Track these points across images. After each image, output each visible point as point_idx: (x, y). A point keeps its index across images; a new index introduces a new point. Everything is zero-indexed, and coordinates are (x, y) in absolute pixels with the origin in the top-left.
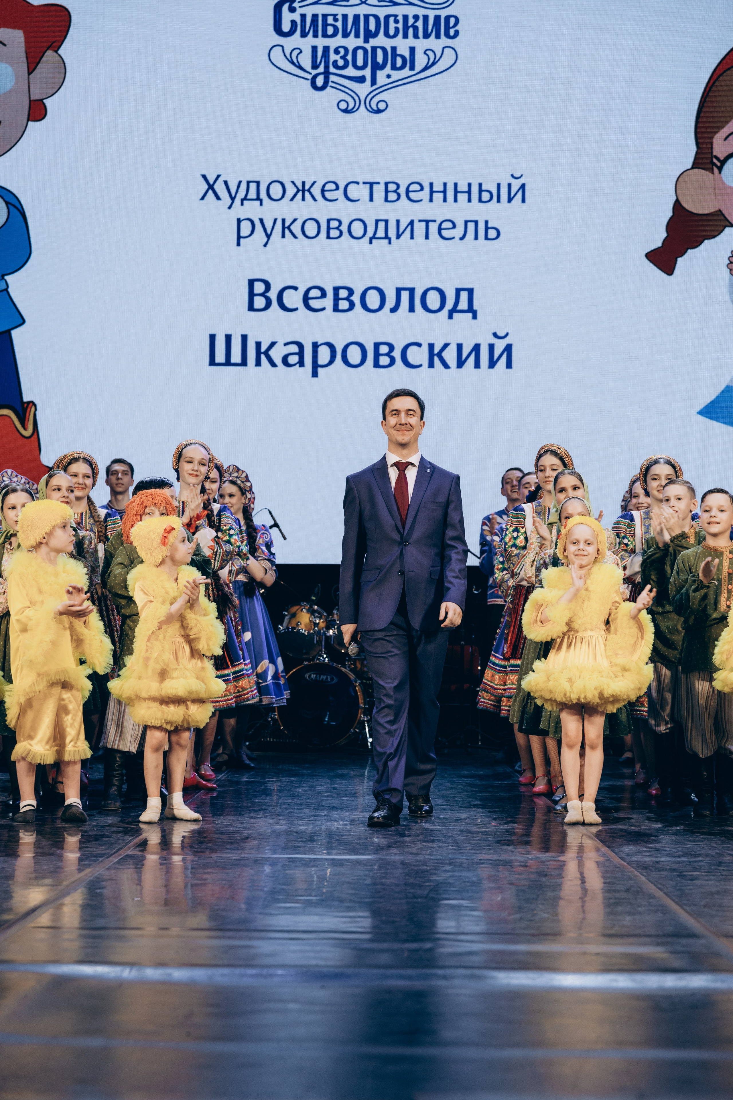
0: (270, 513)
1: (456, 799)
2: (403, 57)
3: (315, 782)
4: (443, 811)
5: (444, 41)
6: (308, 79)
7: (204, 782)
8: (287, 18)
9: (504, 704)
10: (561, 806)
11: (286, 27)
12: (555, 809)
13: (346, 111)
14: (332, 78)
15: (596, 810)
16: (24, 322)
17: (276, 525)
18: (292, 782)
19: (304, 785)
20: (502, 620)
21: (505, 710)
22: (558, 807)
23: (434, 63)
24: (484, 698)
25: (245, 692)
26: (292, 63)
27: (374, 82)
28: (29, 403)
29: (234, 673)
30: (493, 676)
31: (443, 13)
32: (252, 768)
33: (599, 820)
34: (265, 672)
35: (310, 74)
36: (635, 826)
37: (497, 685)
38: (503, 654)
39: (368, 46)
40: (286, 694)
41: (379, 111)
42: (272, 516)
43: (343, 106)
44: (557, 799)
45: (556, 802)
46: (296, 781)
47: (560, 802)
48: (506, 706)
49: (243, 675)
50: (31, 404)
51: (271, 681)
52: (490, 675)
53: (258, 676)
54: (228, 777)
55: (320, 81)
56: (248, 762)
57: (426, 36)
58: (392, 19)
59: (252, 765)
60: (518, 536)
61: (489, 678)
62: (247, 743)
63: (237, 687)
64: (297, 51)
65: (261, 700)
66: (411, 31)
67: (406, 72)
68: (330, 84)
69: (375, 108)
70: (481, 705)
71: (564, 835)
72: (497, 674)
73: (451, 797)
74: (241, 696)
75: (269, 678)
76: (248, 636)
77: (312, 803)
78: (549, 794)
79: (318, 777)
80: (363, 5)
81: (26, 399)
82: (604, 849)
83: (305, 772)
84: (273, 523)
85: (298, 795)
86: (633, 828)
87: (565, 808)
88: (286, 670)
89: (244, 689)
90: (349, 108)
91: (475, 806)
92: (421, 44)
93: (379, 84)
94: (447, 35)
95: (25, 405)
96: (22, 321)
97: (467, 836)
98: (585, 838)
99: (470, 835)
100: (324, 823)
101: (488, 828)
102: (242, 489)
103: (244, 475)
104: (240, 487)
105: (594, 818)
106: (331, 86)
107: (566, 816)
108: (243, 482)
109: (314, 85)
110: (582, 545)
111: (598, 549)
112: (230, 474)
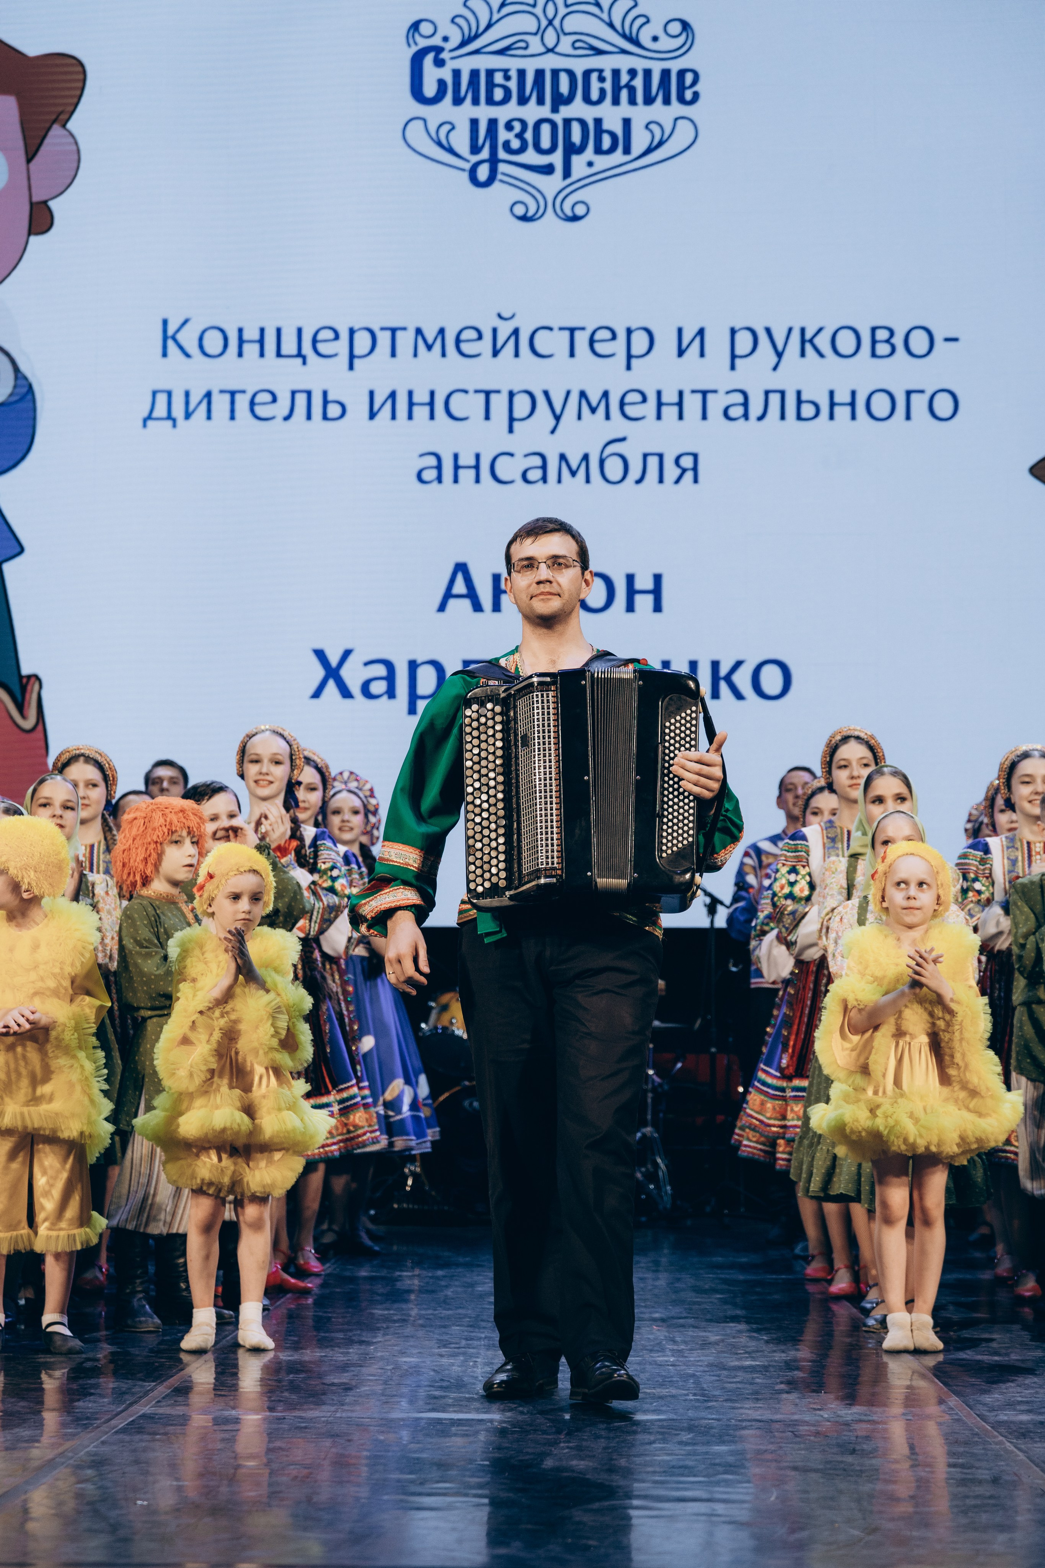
1: (703, 1306)
2: (613, 136)
3: (476, 1278)
4: (682, 1329)
5: (676, 108)
6: (464, 170)
7: (293, 1281)
8: (431, 75)
9: (781, 1149)
10: (876, 1320)
11: (430, 90)
12: (865, 1325)
13: (524, 218)
14: (502, 167)
15: (934, 1327)
16: (22, 550)
18: (438, 1278)
19: (457, 1283)
21: (783, 1159)
22: (871, 1322)
23: (661, 143)
24: (749, 1140)
25: (360, 1132)
26: (439, 144)
27: (567, 173)
28: (29, 677)
29: (341, 1102)
30: (763, 1103)
31: (675, 66)
32: (376, 1254)
33: (940, 1345)
34: (399, 1099)
35: (468, 161)
36: (999, 1354)
37: (770, 1118)
38: (780, 1069)
39: (558, 118)
40: (432, 1134)
41: (575, 218)
43: (520, 210)
44: (869, 1306)
45: (867, 1312)
46: (444, 1276)
47: (873, 1313)
48: (783, 1152)
49: (356, 1104)
50: (33, 680)
51: (409, 1113)
52: (758, 1102)
53: (385, 1106)
54: (335, 1269)
55: (483, 173)
57: (649, 100)
58: (594, 76)
59: (377, 1248)
60: (796, 881)
61: (756, 1108)
62: (372, 1212)
63: (346, 1125)
64: (448, 127)
65: (389, 1145)
66: (624, 94)
67: (618, 157)
68: (499, 177)
69: (569, 214)
70: (744, 1151)
71: (882, 1370)
72: (770, 1100)
73: (695, 1303)
74: (352, 1138)
75: (405, 1108)
76: (367, 1044)
77: (466, 1316)
78: (856, 1297)
79: (479, 1269)
80: (550, 55)
81: (25, 670)
83: (461, 1260)
85: (445, 1302)
86: (996, 1358)
87: (883, 1322)
88: (434, 1093)
89: (357, 1127)
90: (530, 214)
91: (735, 1319)
92: (640, 114)
93: (575, 176)
94: (681, 100)
95: (25, 680)
96: (19, 550)
97: (719, 1376)
98: (915, 1377)
99: (725, 1373)
100: (482, 1352)
101: (753, 1359)
102: (365, 806)
103: (368, 787)
104: (363, 802)
105: (932, 1341)
106: (501, 181)
107: (884, 1339)
108: (366, 797)
109: (473, 178)
110: (912, 890)
111: (939, 897)
112: (345, 782)
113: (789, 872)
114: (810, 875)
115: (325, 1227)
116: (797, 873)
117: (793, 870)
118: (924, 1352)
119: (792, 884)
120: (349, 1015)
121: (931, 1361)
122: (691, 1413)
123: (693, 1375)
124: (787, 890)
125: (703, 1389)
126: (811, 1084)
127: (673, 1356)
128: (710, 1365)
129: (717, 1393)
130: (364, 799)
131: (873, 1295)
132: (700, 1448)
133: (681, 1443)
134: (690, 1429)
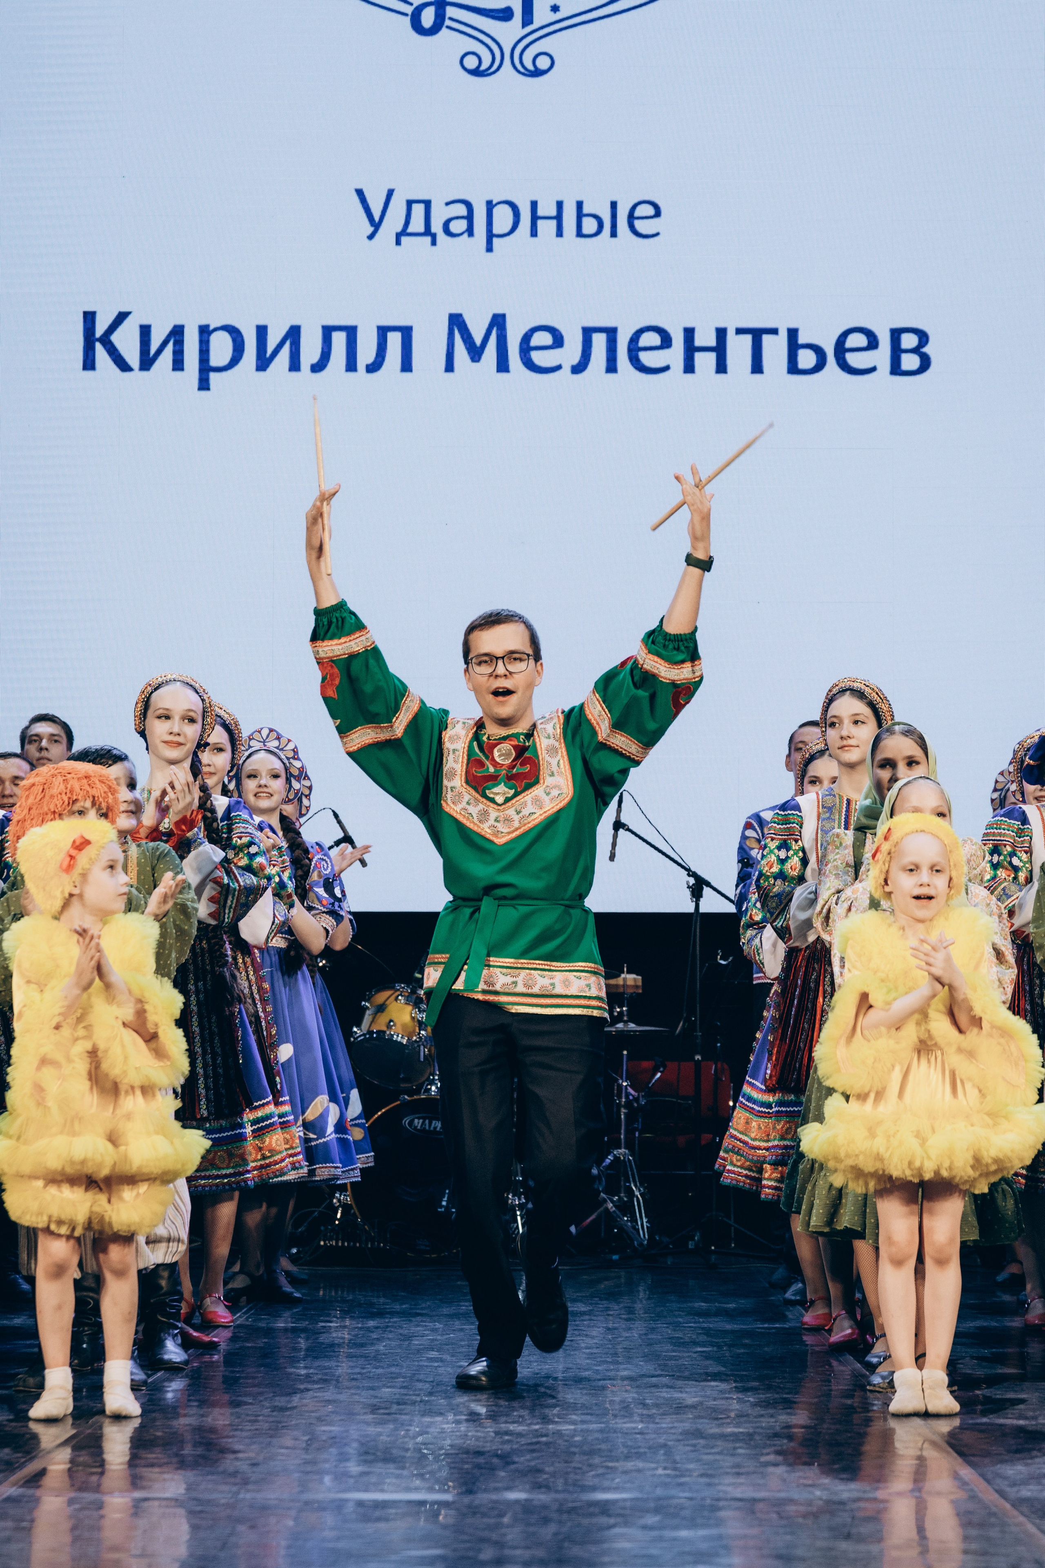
0: (336, 815)
1: (680, 1362)
3: (413, 1329)
4: (653, 1390)
6: (406, 15)
7: (195, 1334)
9: (767, 1175)
10: (882, 1378)
12: (870, 1383)
13: (476, 72)
14: (450, 11)
15: (950, 1385)
17: (347, 839)
18: (368, 1330)
19: (390, 1336)
20: (765, 1014)
21: (770, 1187)
22: (877, 1379)
24: (732, 1164)
25: (276, 1158)
27: (527, 19)
29: (256, 1122)
30: (748, 1123)
33: (955, 1407)
34: (323, 1117)
35: (411, 4)
36: (1026, 1418)
37: (755, 1139)
38: (764, 1081)
40: (363, 1160)
41: (537, 73)
42: (339, 822)
43: (471, 62)
44: (875, 1360)
45: (872, 1368)
46: (377, 1328)
47: (879, 1370)
48: (773, 1179)
49: (272, 1125)
51: (334, 1136)
52: (742, 1121)
53: (307, 1126)
54: (247, 1319)
55: (428, 18)
56: (288, 1289)
60: (787, 858)
61: (741, 1127)
63: (260, 1149)
65: (312, 1173)
68: (448, 22)
69: (530, 67)
70: (727, 1178)
71: (887, 1437)
72: (756, 1118)
73: (671, 1358)
74: (268, 1165)
75: (330, 1129)
76: (285, 1052)
77: (399, 1375)
78: (860, 1349)
79: (419, 1318)
82: (967, 1472)
83: (397, 1307)
84: (341, 835)
85: (375, 1358)
87: (890, 1381)
89: (273, 1152)
90: (483, 68)
91: (716, 1377)
93: (536, 24)
98: (926, 1445)
101: (737, 1425)
102: (286, 769)
103: (291, 746)
104: (284, 764)
105: (946, 1402)
106: (448, 27)
107: (891, 1400)
108: (288, 759)
109: (417, 25)
110: (925, 876)
111: (951, 879)
112: (264, 742)
113: (779, 848)
114: (803, 850)
115: (237, 1268)
116: (788, 849)
117: (784, 845)
118: (938, 1416)
119: (782, 861)
120: (266, 1017)
121: (945, 1427)
124: (776, 869)
127: (642, 1422)
130: (286, 761)
131: (878, 1349)
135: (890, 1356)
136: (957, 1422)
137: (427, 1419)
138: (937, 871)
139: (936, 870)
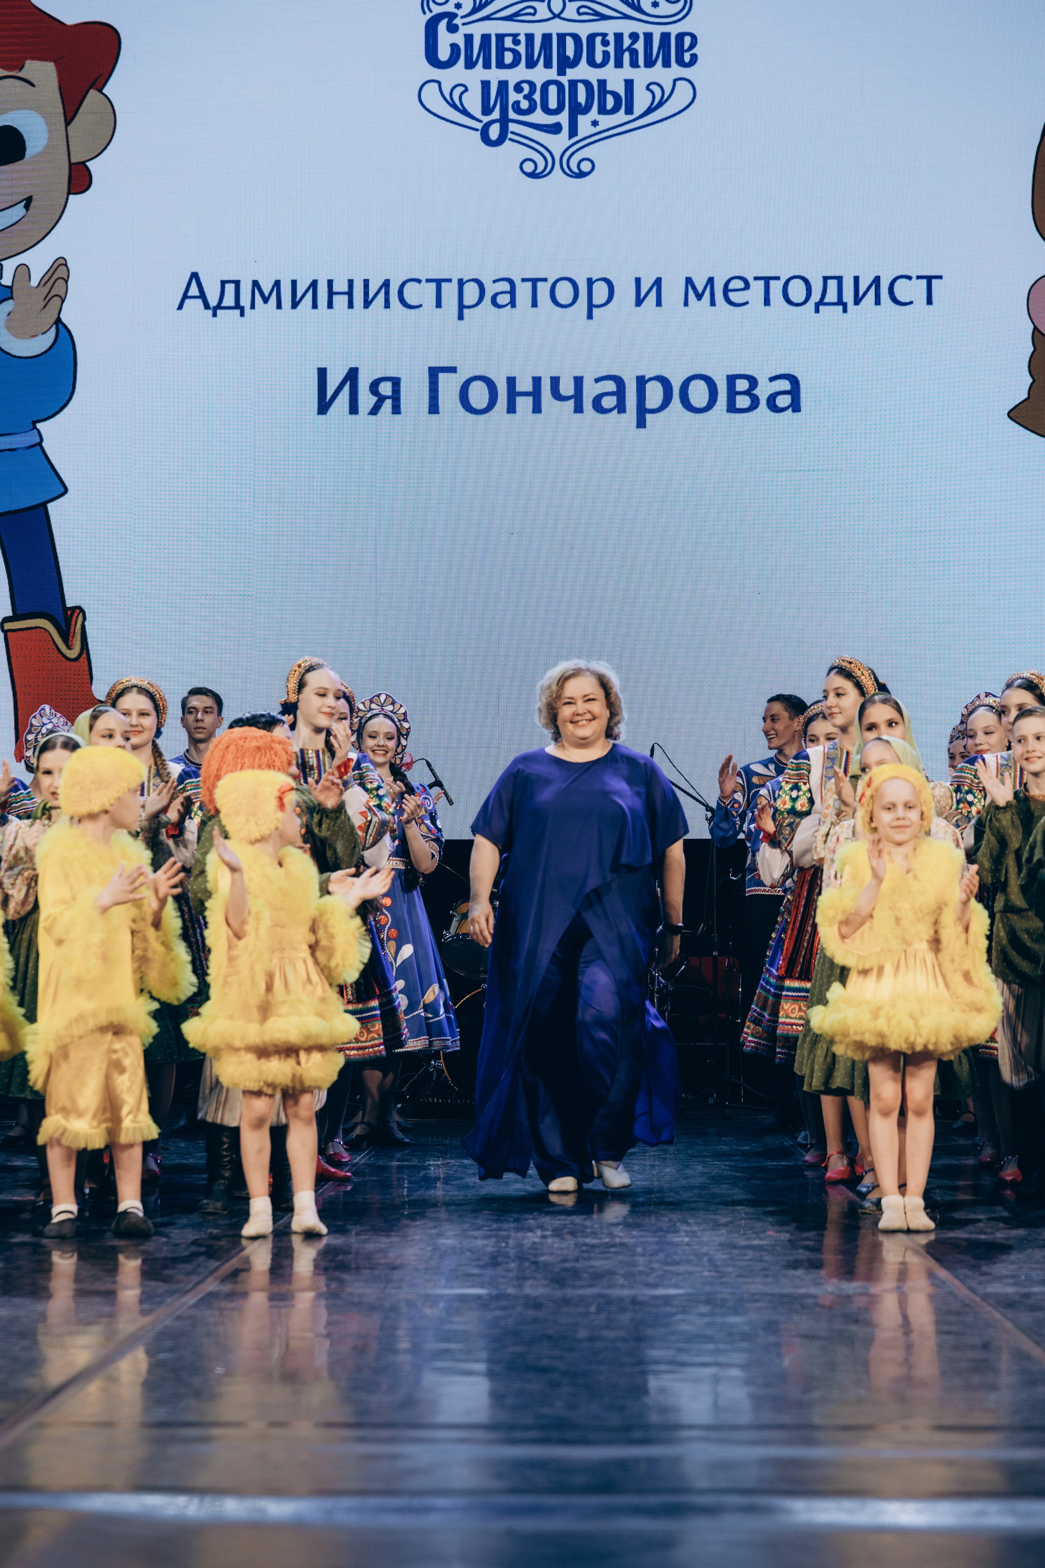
0: (429, 765)
2: (616, 95)
4: (694, 1212)
5: (676, 70)
6: (477, 130)
7: (332, 1170)
8: (445, 40)
9: (781, 1044)
10: (872, 1203)
11: (444, 54)
12: (862, 1207)
13: (533, 175)
14: (512, 127)
15: (925, 1209)
16: (66, 490)
17: (438, 783)
18: (465, 1167)
20: (779, 919)
21: (782, 1053)
22: (867, 1204)
23: (661, 104)
24: (752, 1035)
26: (453, 106)
27: (573, 132)
28: (73, 609)
31: (674, 30)
32: (407, 1145)
34: (436, 1002)
35: (481, 121)
36: (986, 1234)
39: (564, 80)
41: (581, 175)
42: (432, 770)
43: (529, 167)
44: (866, 1189)
45: (863, 1196)
47: (869, 1197)
48: (783, 1047)
50: (77, 611)
51: (444, 1015)
53: (426, 1008)
54: (369, 1159)
55: (494, 132)
56: (399, 1135)
57: (650, 63)
58: (598, 40)
59: (407, 1140)
60: (798, 797)
64: (461, 89)
65: (430, 1044)
66: (626, 56)
67: (621, 116)
68: (510, 136)
69: (576, 170)
70: (747, 1048)
71: (877, 1247)
72: (771, 998)
75: (442, 1010)
76: (407, 951)
78: (853, 1181)
80: (557, 20)
81: (70, 603)
84: (433, 779)
86: (983, 1237)
87: (878, 1204)
90: (538, 171)
91: (743, 1203)
92: (642, 76)
93: (581, 135)
94: (681, 62)
95: (69, 612)
96: (62, 490)
97: (731, 1254)
98: (908, 1253)
99: (736, 1251)
100: (513, 1234)
101: (761, 1239)
102: (398, 730)
103: (402, 711)
104: (397, 726)
105: (923, 1221)
106: (511, 140)
107: (879, 1220)
108: (399, 721)
109: (485, 138)
110: (901, 812)
111: (922, 813)
112: (382, 706)
113: (792, 789)
114: (810, 791)
116: (799, 789)
117: (796, 787)
118: (918, 1232)
119: (794, 800)
121: (923, 1240)
122: (707, 1288)
123: (707, 1254)
124: (788, 806)
125: (716, 1266)
126: (813, 986)
127: (687, 1236)
128: (721, 1245)
129: (730, 1269)
130: (398, 724)
131: (868, 1180)
132: (718, 1320)
133: (700, 1315)
134: (708, 1302)
135: (878, 1186)
136: (932, 1237)
137: (519, 1235)
138: (910, 807)
139: (908, 806)
